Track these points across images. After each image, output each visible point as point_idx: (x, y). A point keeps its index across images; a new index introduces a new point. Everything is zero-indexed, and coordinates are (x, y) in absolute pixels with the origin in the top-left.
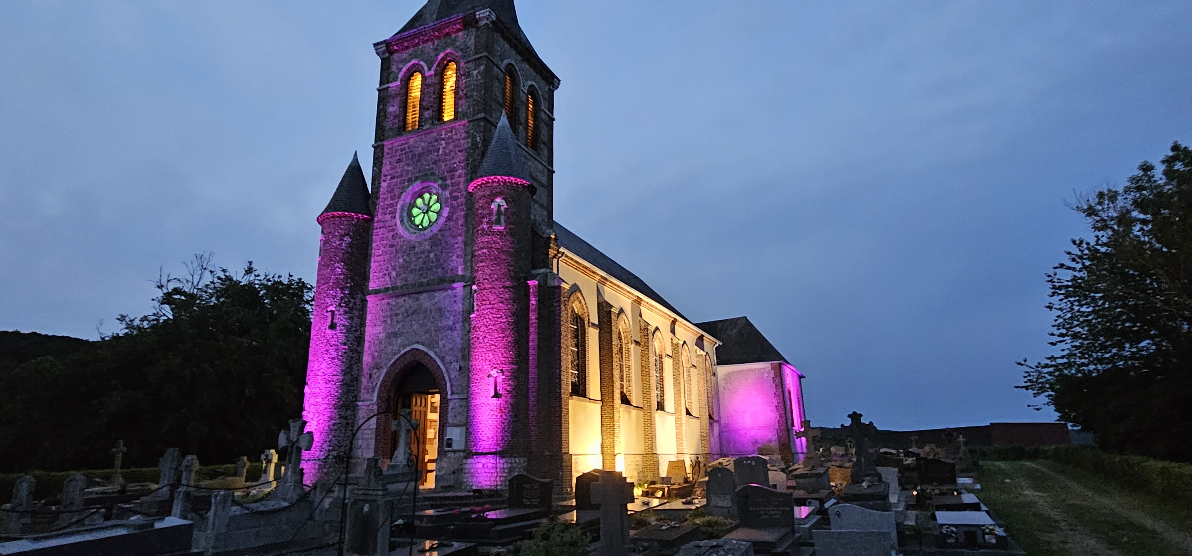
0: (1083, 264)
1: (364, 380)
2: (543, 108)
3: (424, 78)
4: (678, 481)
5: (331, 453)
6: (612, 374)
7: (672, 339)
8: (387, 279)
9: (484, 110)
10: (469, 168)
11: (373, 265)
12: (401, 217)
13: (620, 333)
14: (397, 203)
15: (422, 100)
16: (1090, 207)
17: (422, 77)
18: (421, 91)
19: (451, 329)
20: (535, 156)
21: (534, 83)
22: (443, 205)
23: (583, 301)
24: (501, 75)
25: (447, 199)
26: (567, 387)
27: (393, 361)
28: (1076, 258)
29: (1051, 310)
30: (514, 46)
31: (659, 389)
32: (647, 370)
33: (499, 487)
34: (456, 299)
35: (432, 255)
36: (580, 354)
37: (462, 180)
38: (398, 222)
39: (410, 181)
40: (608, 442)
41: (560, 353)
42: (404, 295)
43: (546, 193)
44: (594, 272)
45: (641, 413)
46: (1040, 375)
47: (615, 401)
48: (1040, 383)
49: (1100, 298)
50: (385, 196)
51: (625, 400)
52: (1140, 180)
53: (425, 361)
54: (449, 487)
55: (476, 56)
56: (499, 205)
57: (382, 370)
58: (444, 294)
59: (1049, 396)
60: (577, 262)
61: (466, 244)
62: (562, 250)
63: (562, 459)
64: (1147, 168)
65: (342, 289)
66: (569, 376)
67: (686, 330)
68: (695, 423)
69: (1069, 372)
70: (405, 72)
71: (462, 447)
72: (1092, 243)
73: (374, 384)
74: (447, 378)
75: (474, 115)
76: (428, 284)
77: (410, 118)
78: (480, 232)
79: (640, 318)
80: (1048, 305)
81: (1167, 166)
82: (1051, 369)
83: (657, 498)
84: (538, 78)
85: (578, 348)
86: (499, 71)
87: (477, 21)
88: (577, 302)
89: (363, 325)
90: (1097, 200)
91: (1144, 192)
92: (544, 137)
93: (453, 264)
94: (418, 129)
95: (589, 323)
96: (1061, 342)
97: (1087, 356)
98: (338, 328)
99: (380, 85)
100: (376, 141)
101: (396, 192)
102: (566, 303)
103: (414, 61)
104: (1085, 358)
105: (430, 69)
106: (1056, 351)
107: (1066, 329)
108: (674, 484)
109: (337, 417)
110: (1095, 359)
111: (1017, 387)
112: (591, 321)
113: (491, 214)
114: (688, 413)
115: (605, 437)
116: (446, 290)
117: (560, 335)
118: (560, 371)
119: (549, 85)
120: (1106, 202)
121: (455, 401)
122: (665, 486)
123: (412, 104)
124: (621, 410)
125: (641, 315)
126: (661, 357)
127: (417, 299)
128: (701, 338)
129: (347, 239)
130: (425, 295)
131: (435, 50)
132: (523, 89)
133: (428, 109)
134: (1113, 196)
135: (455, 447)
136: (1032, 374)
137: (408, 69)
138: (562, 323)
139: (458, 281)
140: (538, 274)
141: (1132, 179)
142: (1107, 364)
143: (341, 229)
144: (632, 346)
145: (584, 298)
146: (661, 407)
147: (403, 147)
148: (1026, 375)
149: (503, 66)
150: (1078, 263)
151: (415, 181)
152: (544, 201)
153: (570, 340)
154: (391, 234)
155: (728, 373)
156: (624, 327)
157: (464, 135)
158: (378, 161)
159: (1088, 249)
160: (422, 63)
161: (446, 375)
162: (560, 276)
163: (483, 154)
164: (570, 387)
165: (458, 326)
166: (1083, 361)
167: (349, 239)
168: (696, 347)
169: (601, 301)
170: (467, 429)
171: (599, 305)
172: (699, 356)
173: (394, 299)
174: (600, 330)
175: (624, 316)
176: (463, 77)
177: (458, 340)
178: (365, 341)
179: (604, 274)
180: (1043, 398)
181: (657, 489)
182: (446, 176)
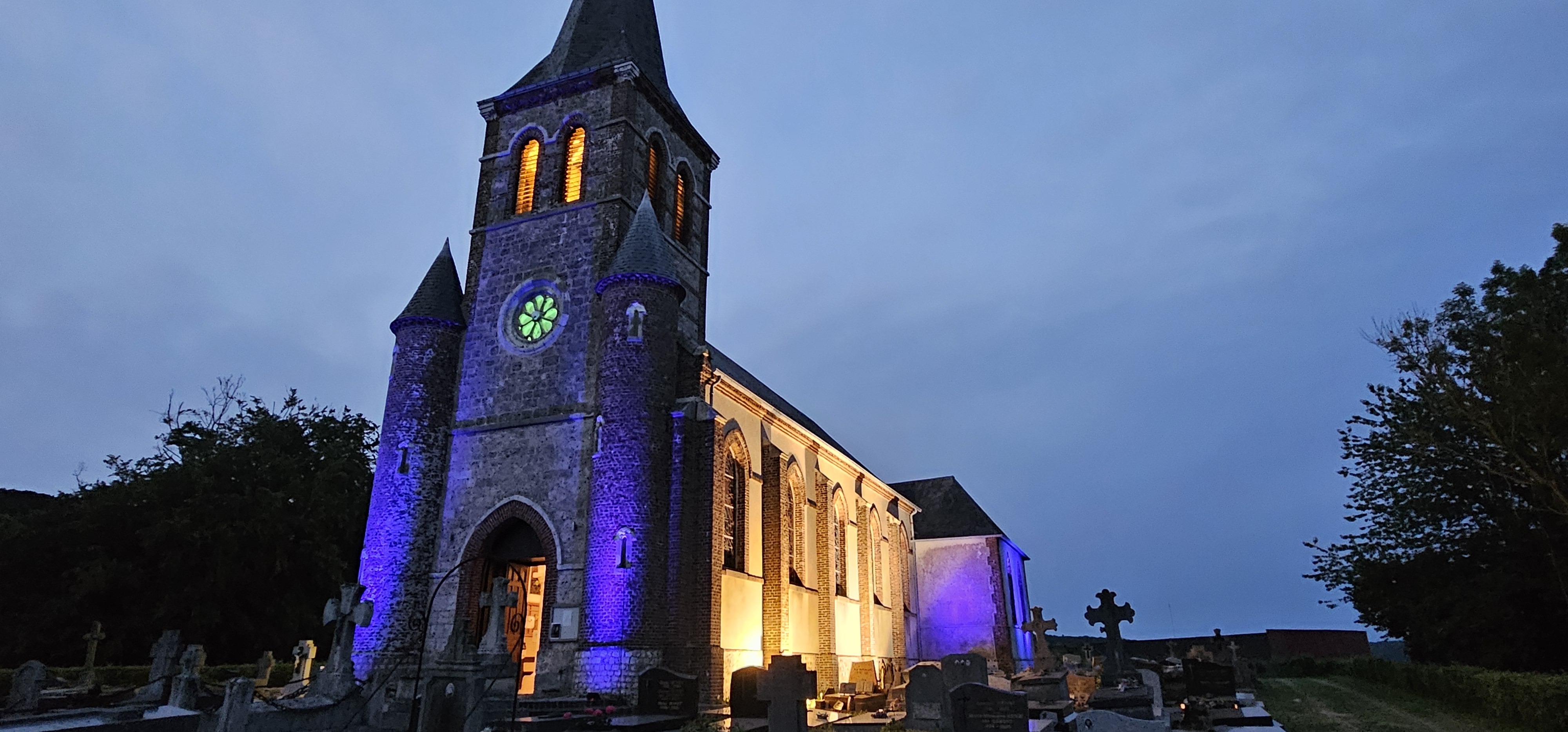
0: (1385, 416)
1: (444, 543)
2: (696, 191)
3: (542, 147)
4: (865, 690)
5: (391, 643)
6: (779, 542)
7: (857, 501)
8: (481, 406)
9: (621, 190)
10: (598, 264)
11: (463, 388)
12: (505, 325)
13: (790, 489)
14: (499, 307)
15: (538, 175)
16: (1395, 341)
17: (540, 146)
18: (538, 163)
19: (566, 474)
20: (683, 252)
21: (686, 160)
22: (561, 311)
23: (742, 443)
24: (644, 147)
25: (566, 303)
26: (718, 558)
27: (483, 518)
28: (1376, 410)
29: (1345, 475)
30: (661, 111)
31: (839, 567)
32: (824, 540)
33: (622, 692)
34: (573, 435)
35: (543, 377)
36: (737, 514)
37: (588, 279)
38: (500, 333)
39: (519, 277)
40: (771, 634)
41: (711, 510)
42: (503, 429)
43: (697, 302)
44: (757, 406)
45: (816, 597)
46: (1335, 562)
47: (782, 579)
48: (1335, 571)
49: (1408, 462)
50: (483, 299)
51: (795, 580)
52: (1456, 305)
53: (527, 518)
54: (554, 690)
55: (613, 121)
56: (636, 311)
57: (467, 530)
58: (558, 428)
59: (1346, 589)
60: (737, 391)
61: (589, 362)
62: (717, 373)
63: (710, 653)
64: (1465, 291)
65: (420, 419)
66: (721, 542)
67: (875, 490)
68: (886, 615)
69: (1371, 556)
70: (518, 139)
71: (574, 635)
72: (1396, 390)
73: (457, 548)
74: (557, 542)
75: (606, 196)
76: (537, 415)
77: (521, 197)
78: (609, 346)
79: (816, 470)
80: (1342, 470)
81: (1487, 292)
82: (1348, 552)
83: (836, 711)
84: (692, 154)
85: (734, 506)
86: (642, 143)
87: (615, 76)
88: (735, 444)
89: (444, 467)
90: (1403, 331)
91: (1462, 321)
92: (696, 229)
93: (571, 389)
94: (532, 212)
95: (750, 471)
96: (1360, 516)
97: (1393, 536)
98: (411, 471)
99: (484, 155)
100: (474, 227)
101: (500, 293)
102: (721, 442)
103: (530, 125)
104: (1392, 539)
105: (550, 137)
106: (1355, 528)
107: (1366, 500)
108: (860, 693)
109: (403, 592)
110: (1404, 540)
111: (1306, 576)
112: (753, 470)
113: (625, 323)
114: (877, 601)
115: (767, 628)
116: (560, 422)
117: (712, 485)
118: (711, 533)
119: (705, 163)
120: (1414, 334)
121: (568, 572)
122: (848, 695)
123: (525, 180)
124: (789, 592)
125: (817, 467)
126: (842, 524)
127: (522, 435)
128: (895, 502)
129: (430, 353)
130: (531, 428)
131: (559, 111)
132: (671, 166)
133: (547, 187)
134: (1423, 327)
135: (564, 636)
136: (1323, 559)
137: (522, 135)
138: (715, 469)
139: (577, 411)
140: (686, 403)
141: (1447, 304)
142: (1419, 547)
143: (423, 339)
144: (806, 508)
145: (744, 439)
146: (841, 590)
147: (509, 235)
148: (1317, 560)
149: (647, 134)
150: (1378, 414)
151: (525, 279)
152: (695, 312)
153: (724, 494)
154: (490, 347)
155: (930, 549)
156: (796, 481)
157: (593, 220)
158: (476, 252)
159: (1391, 397)
160: (540, 128)
161: (556, 537)
162: (714, 407)
163: (618, 245)
164: (723, 557)
165: (576, 471)
166: (1389, 542)
167: (432, 353)
168: (888, 514)
169: (766, 444)
170: (582, 610)
171: (764, 449)
172: (891, 525)
173: (488, 434)
174: (764, 483)
175: (796, 466)
176: (594, 147)
177: (574, 490)
178: (446, 490)
179: (771, 409)
180: (1338, 593)
181: (837, 698)
182: (565, 273)
